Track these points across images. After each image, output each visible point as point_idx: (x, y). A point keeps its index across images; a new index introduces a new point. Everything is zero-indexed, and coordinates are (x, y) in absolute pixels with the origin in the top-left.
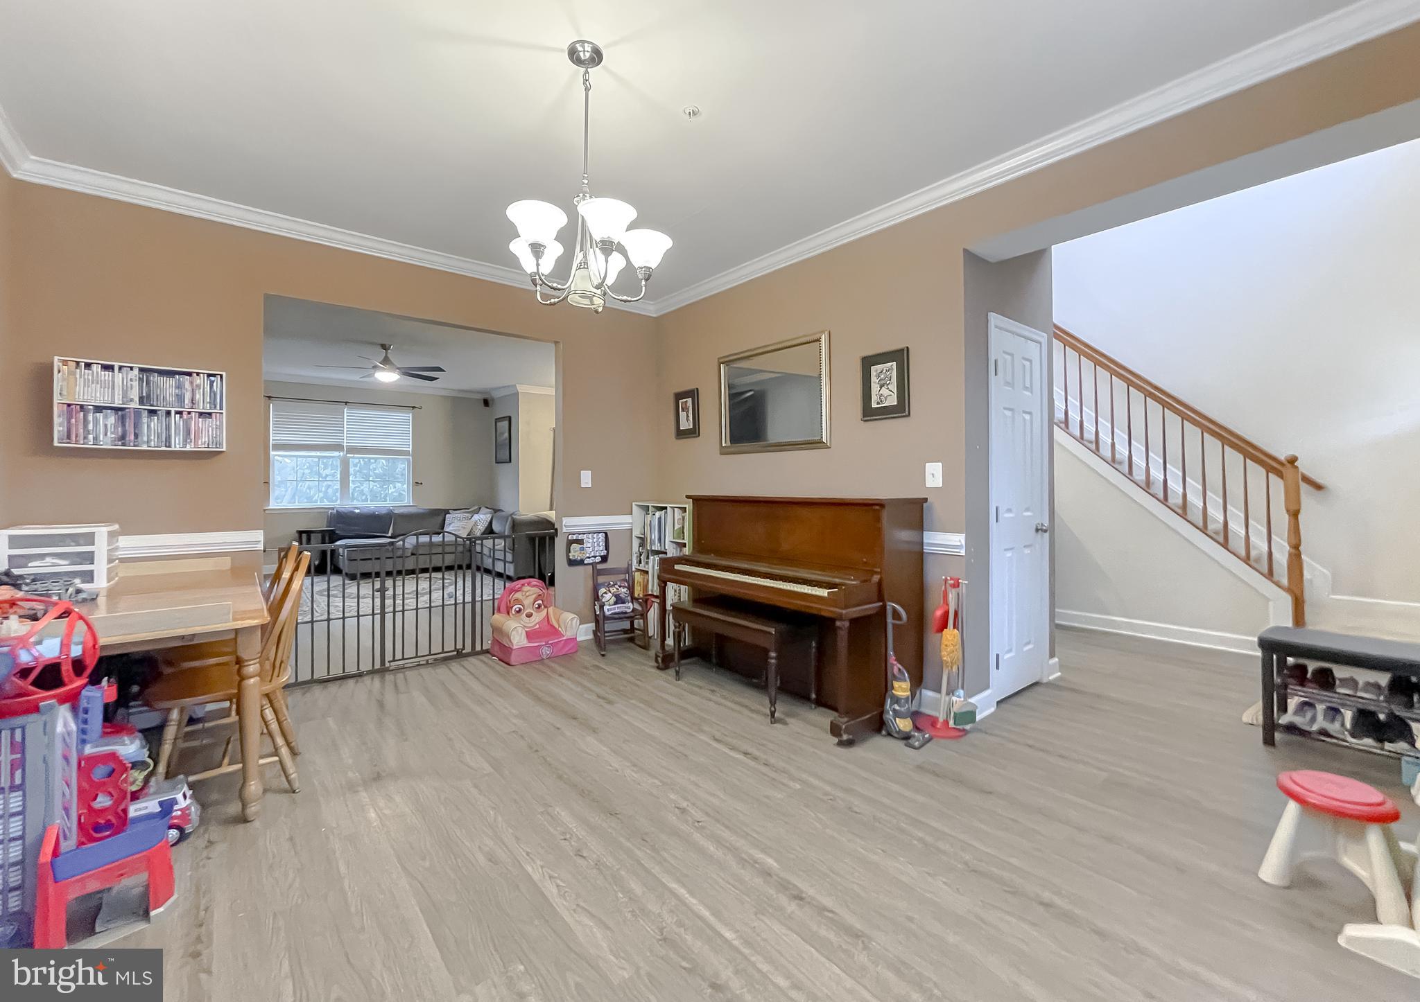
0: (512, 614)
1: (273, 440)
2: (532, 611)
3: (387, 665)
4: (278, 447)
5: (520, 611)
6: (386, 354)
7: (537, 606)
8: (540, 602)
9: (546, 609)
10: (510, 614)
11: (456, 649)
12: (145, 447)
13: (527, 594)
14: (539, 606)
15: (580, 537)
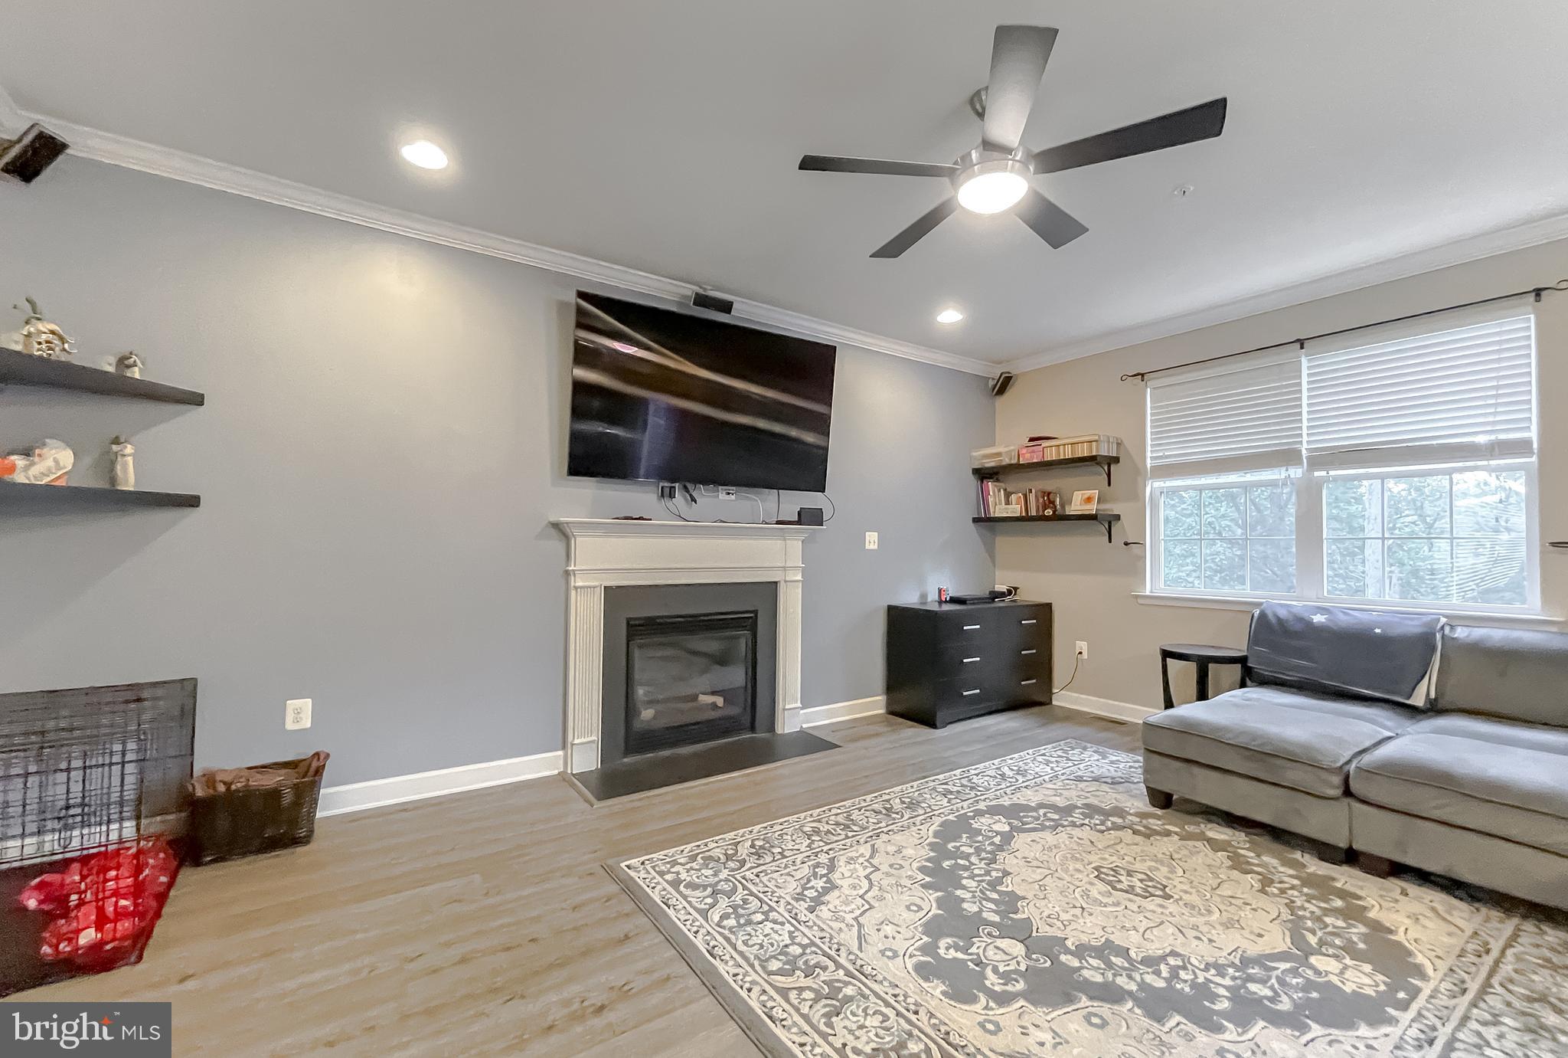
1: (1152, 457)
4: (1162, 471)
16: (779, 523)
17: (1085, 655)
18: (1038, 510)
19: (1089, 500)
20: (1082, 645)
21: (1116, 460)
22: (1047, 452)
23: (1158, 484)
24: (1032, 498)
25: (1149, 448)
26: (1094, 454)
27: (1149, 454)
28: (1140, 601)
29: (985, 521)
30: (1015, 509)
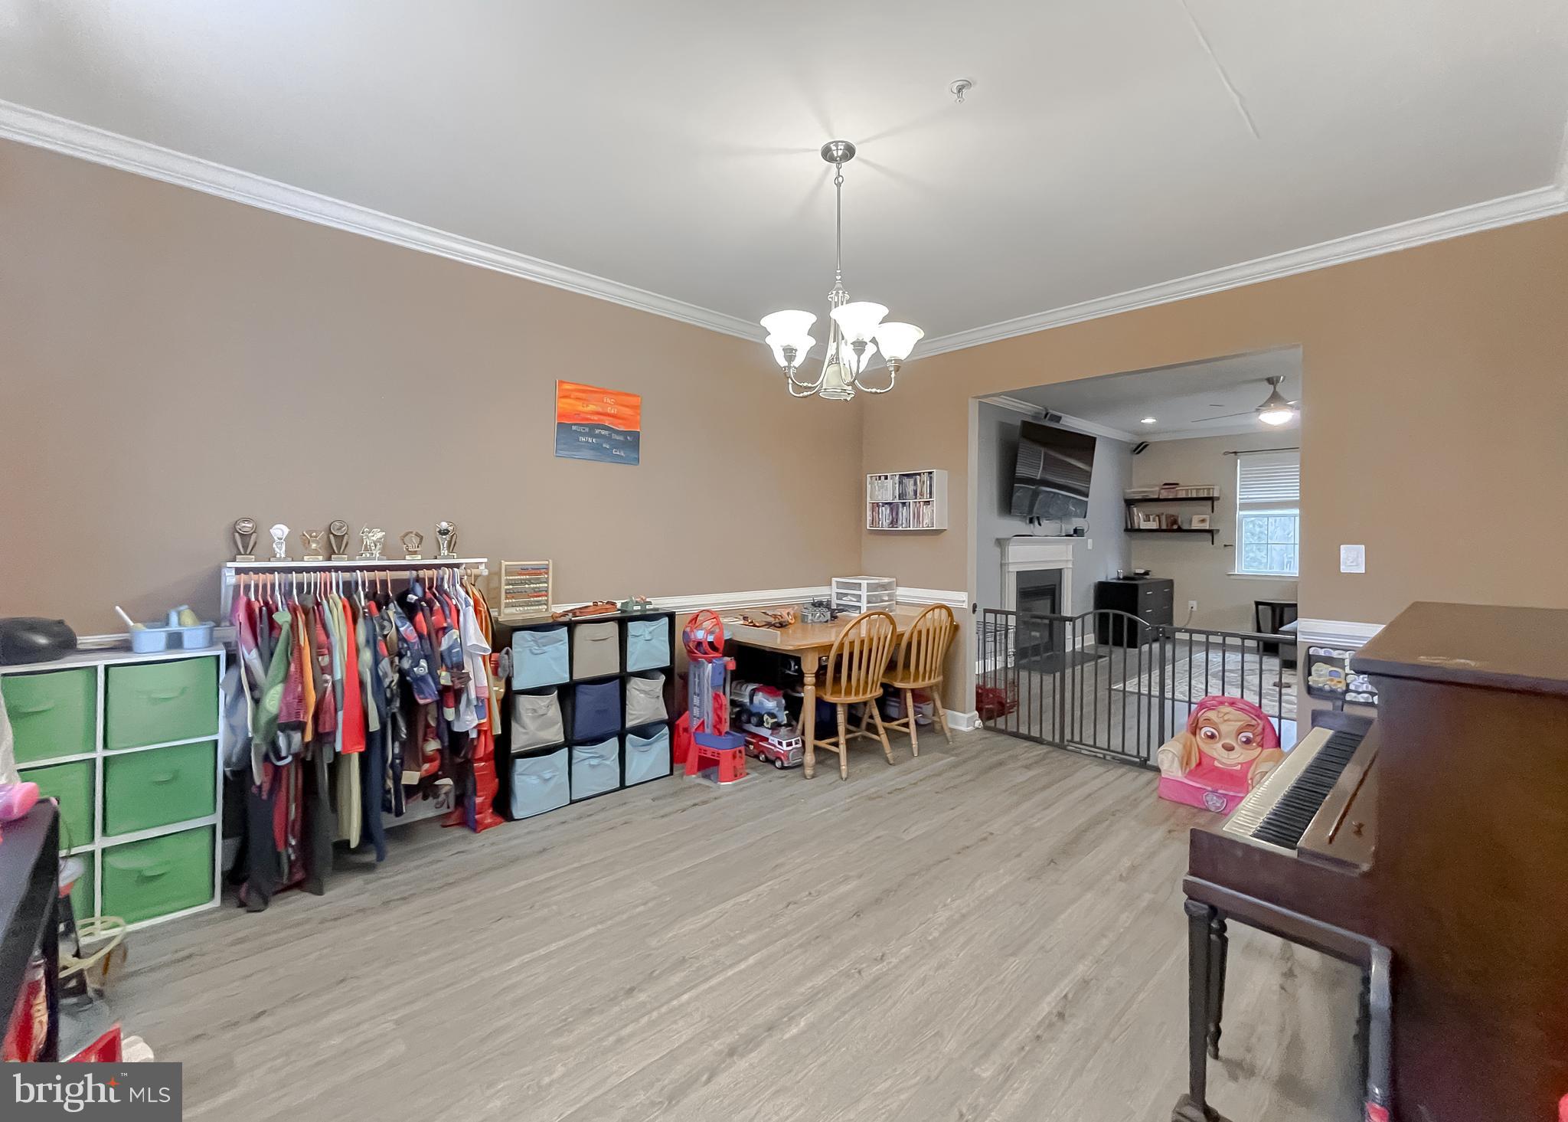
0: (1201, 737)
1: (1240, 499)
2: (1235, 745)
3: (1066, 743)
4: (1246, 506)
5: (1212, 737)
6: (1275, 388)
7: (1244, 739)
8: (1250, 735)
9: (1260, 749)
10: (1198, 736)
11: (1138, 756)
12: (900, 528)
13: (1226, 718)
14: (1248, 741)
15: (1335, 654)
16: (1067, 536)
17: (1195, 609)
18: (1167, 526)
19: (1203, 521)
20: (1194, 603)
21: (1218, 498)
22: (1180, 492)
23: (1241, 513)
24: (1163, 518)
25: (1238, 494)
26: (1211, 496)
27: (1238, 497)
28: (1232, 577)
29: (1131, 530)
30: (1154, 525)
